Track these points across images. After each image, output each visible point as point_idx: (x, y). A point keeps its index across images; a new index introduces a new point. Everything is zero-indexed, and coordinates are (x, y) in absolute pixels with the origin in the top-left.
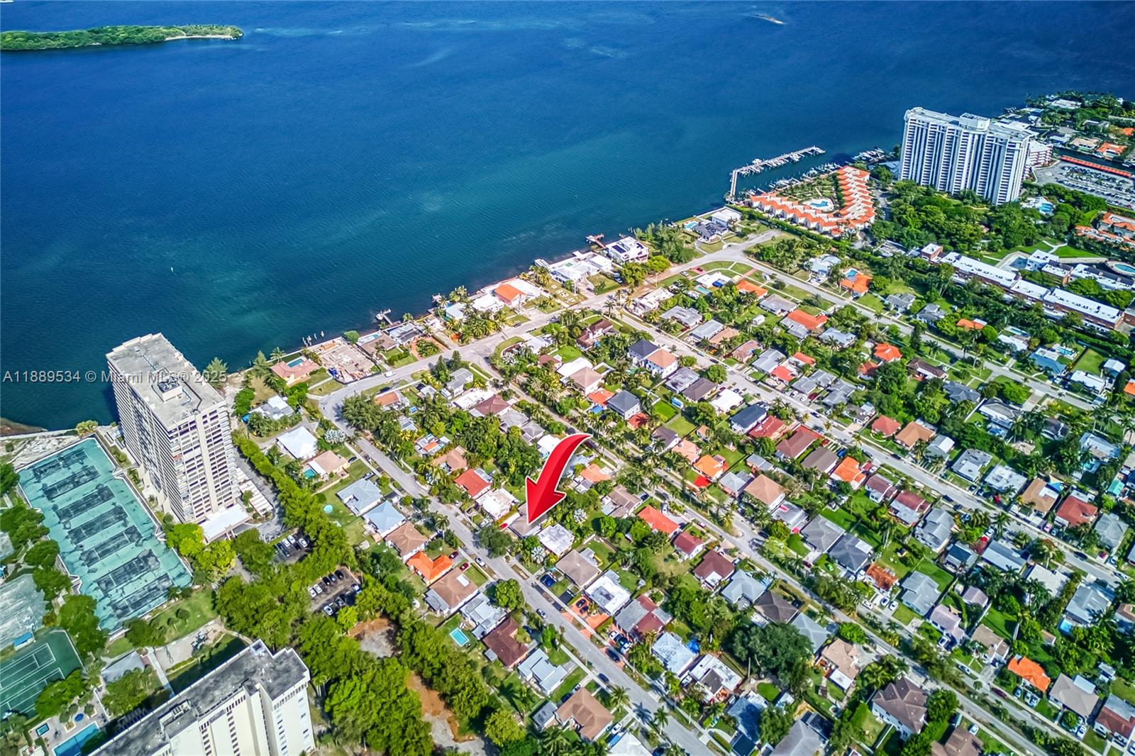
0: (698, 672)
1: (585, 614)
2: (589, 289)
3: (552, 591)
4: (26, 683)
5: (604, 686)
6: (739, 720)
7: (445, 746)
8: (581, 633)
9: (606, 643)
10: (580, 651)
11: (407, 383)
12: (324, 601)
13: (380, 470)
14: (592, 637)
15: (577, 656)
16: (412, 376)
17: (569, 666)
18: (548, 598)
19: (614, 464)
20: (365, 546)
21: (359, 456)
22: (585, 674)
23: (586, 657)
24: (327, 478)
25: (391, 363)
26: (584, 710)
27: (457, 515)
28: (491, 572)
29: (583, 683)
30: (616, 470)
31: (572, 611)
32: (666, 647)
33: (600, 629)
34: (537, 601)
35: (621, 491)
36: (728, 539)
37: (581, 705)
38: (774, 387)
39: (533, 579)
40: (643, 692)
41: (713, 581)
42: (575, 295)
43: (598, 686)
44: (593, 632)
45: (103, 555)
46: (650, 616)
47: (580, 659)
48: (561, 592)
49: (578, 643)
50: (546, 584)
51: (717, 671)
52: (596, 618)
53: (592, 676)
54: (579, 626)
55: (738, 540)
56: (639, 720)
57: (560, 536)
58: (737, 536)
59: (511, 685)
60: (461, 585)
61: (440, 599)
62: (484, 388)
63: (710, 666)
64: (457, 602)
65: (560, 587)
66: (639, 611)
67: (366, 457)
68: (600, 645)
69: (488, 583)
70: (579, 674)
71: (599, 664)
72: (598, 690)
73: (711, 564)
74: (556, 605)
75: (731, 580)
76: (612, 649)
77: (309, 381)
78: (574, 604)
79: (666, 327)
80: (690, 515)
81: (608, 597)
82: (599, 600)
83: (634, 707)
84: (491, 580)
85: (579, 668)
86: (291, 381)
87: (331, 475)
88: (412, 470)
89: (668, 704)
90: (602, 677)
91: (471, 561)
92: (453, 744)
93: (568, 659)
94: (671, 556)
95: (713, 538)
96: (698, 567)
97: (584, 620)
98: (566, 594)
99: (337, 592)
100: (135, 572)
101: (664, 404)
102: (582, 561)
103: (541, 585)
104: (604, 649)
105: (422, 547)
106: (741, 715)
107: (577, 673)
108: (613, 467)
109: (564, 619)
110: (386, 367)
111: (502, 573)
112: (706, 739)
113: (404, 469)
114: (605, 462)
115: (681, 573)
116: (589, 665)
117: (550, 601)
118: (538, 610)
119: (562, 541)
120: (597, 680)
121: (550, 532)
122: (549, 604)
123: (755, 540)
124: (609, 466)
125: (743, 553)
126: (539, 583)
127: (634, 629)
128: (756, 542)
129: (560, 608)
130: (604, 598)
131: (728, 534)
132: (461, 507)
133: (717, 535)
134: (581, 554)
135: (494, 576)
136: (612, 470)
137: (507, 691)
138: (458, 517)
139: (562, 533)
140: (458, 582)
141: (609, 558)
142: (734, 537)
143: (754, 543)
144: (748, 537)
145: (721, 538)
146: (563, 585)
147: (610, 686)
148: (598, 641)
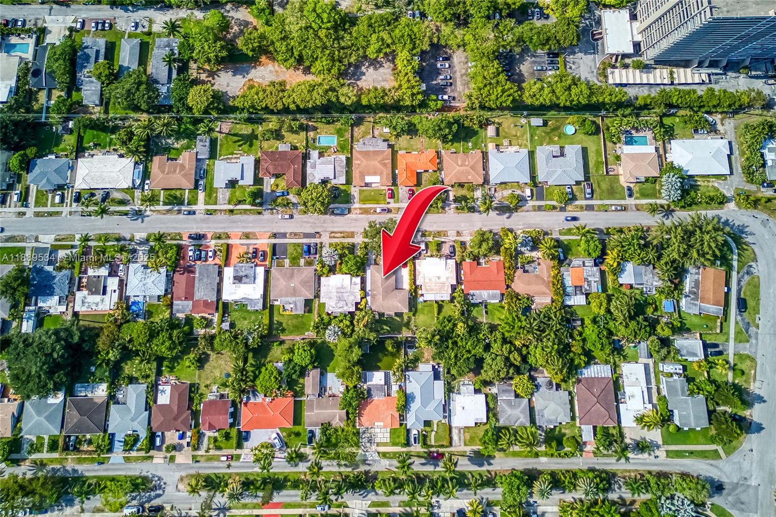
0: (113, 284)
1: (251, 251)
3: (298, 245)
5: (183, 208)
6: (54, 273)
7: (253, 71)
8: (240, 231)
9: (213, 242)
10: (226, 216)
12: (457, 67)
14: (228, 237)
15: (225, 211)
17: (224, 198)
18: (296, 235)
19: (384, 455)
21: (629, 201)
22: (206, 203)
23: (219, 217)
27: (458, 234)
28: (365, 211)
29: (201, 196)
30: (374, 447)
31: (264, 242)
34: (301, 223)
35: (336, 416)
36: (187, 465)
39: (325, 239)
40: (151, 231)
41: (163, 391)
43: (189, 204)
44: (230, 242)
46: (191, 297)
47: (221, 210)
48: (290, 250)
49: (234, 222)
50: (309, 245)
51: (97, 298)
52: (237, 253)
53: (200, 206)
54: (247, 236)
55: (177, 475)
57: (340, 299)
58: (182, 479)
59: (252, 144)
60: (369, 174)
61: (371, 149)
63: (107, 298)
65: (295, 254)
66: (203, 292)
67: (623, 207)
68: (215, 237)
69: (356, 200)
70: (211, 198)
71: (203, 221)
72: (186, 201)
74: (284, 235)
75: (147, 408)
76: (203, 242)
78: (268, 250)
80: (247, 460)
81: (238, 279)
82: (245, 268)
83: (148, 213)
84: (357, 205)
85: (216, 204)
87: (618, 160)
88: (562, 238)
89: (125, 239)
90: (192, 213)
91: (394, 205)
92: (250, 76)
93: (230, 202)
95: (204, 452)
97: (248, 245)
98: (284, 252)
99: (459, 83)
102: (294, 292)
103: (312, 241)
104: (209, 236)
107: (213, 198)
108: (382, 449)
111: (356, 220)
113: (568, 231)
114: (395, 444)
115: (203, 374)
116: (209, 213)
117: (291, 234)
118: (291, 217)
119: (334, 295)
120: (194, 208)
121: (352, 293)
122: (289, 231)
123: (161, 492)
124: (385, 444)
125: (161, 461)
126: (317, 241)
127: (193, 272)
128: (158, 492)
129: (275, 236)
130: (241, 274)
131: (193, 472)
132: (463, 244)
133: (202, 459)
134: (302, 299)
135: (358, 211)
136: (378, 440)
137: (250, 139)
138: (454, 233)
139: (341, 304)
140: (375, 174)
141: (280, 324)
142: (184, 474)
143: (160, 487)
144: (170, 490)
145: (196, 460)
146: (294, 259)
147: (179, 211)
148: (219, 238)
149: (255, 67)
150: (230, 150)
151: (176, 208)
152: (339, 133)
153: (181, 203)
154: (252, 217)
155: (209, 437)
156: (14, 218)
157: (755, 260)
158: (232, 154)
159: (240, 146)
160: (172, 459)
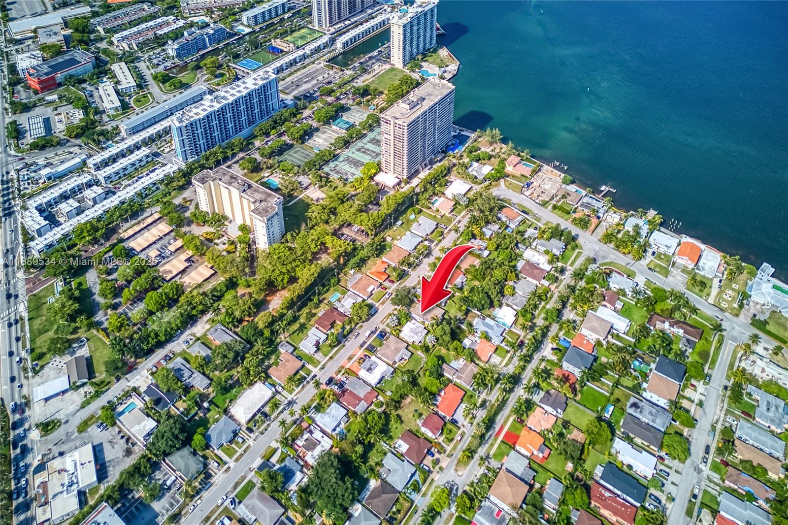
0: (317, 435)
3: (375, 339)
4: (299, 159)
5: (308, 379)
7: (270, 306)
8: (345, 360)
9: (339, 376)
10: (332, 361)
11: (539, 221)
14: (343, 367)
15: (328, 360)
16: (548, 222)
17: (321, 357)
18: (369, 337)
19: (507, 364)
20: (389, 239)
22: (316, 367)
23: (328, 365)
24: (435, 209)
25: (555, 207)
26: (286, 365)
28: (383, 303)
29: (310, 367)
31: (361, 353)
32: (334, 411)
33: (350, 372)
34: (365, 332)
35: (473, 369)
36: (450, 463)
39: (382, 327)
40: (306, 402)
41: (400, 446)
43: (308, 375)
44: (346, 368)
45: (364, 152)
46: (360, 400)
47: (326, 363)
48: (374, 344)
49: (337, 360)
50: (379, 334)
51: (319, 448)
52: (355, 367)
53: (315, 371)
54: (350, 358)
55: (452, 471)
56: (286, 402)
57: (417, 334)
58: (456, 470)
59: (306, 328)
60: (367, 288)
61: (356, 281)
62: (551, 262)
63: (323, 443)
64: (355, 289)
65: (378, 343)
66: (362, 392)
68: (337, 373)
69: (374, 303)
70: (315, 363)
71: (324, 374)
73: (414, 443)
74: (365, 343)
75: (403, 461)
76: (335, 380)
77: (514, 177)
78: (366, 353)
79: (736, 394)
80: (468, 429)
81: (370, 370)
82: (367, 364)
83: (295, 398)
84: (377, 305)
85: (319, 363)
86: (509, 169)
87: (438, 211)
89: (298, 419)
90: (315, 376)
91: (389, 291)
93: (326, 355)
94: (420, 415)
95: (449, 449)
96: (412, 435)
97: (355, 360)
98: (374, 347)
100: (355, 164)
101: (604, 399)
102: (397, 350)
103: (378, 332)
104: (334, 376)
105: (394, 265)
106: (285, 466)
108: (503, 364)
109: (353, 347)
110: (550, 207)
111: (383, 309)
112: (274, 445)
114: (504, 357)
115: (406, 423)
116: (322, 368)
117: (366, 339)
118: (358, 333)
119: (413, 335)
120: (312, 374)
121: (418, 327)
122: (364, 339)
123: (456, 487)
124: (502, 362)
125: (438, 476)
126: (380, 330)
127: (347, 390)
128: (455, 488)
129: (362, 346)
130: (368, 367)
131: (456, 462)
133: (452, 453)
134: (404, 350)
135: (381, 306)
136: (498, 363)
137: (303, 327)
139: (420, 335)
140: (369, 286)
142: (454, 467)
143: (453, 485)
144: (458, 481)
145: (450, 456)
146: (380, 345)
147: (308, 382)
148: (340, 371)
149: (269, 304)
150: (299, 339)
151: (305, 383)
152: (335, 291)
153: (305, 378)
154: (342, 351)
155: (443, 441)
157: (511, 200)
158: (302, 339)
159: (301, 334)
160: (441, 469)
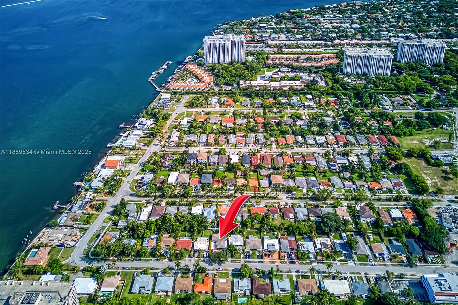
0: (319, 246)
1: (271, 257)
2: (142, 146)
3: (253, 258)
5: (300, 274)
6: (341, 250)
11: (105, 227)
13: (137, 269)
14: (280, 262)
15: (283, 272)
16: (104, 222)
18: (254, 262)
19: (224, 202)
21: (121, 271)
22: (292, 275)
23: (285, 270)
25: (88, 223)
26: (307, 285)
27: (190, 260)
28: (227, 270)
29: (294, 278)
30: (226, 204)
31: (266, 260)
33: (280, 258)
34: (254, 265)
36: (281, 201)
37: (304, 285)
38: (242, 147)
39: (243, 260)
40: (311, 266)
41: (292, 217)
42: (140, 151)
43: (299, 275)
44: (280, 261)
46: (289, 241)
47: (285, 272)
48: (256, 257)
50: (249, 258)
51: (323, 241)
52: (276, 255)
53: (294, 274)
54: (273, 262)
55: (283, 200)
56: (320, 275)
60: (224, 283)
61: (222, 294)
62: (145, 207)
63: (319, 242)
65: (254, 255)
67: (124, 268)
68: (285, 263)
69: (230, 274)
71: (292, 269)
73: (286, 212)
74: (259, 262)
75: (296, 213)
76: (290, 261)
78: (264, 257)
79: (188, 145)
80: (264, 202)
81: (273, 245)
82: (271, 248)
84: (230, 272)
85: (288, 275)
87: (117, 287)
88: (151, 258)
89: (320, 263)
90: (297, 272)
91: (215, 272)
93: (282, 275)
96: (284, 216)
97: (272, 259)
98: (258, 256)
102: (252, 241)
103: (247, 260)
104: (288, 263)
105: (192, 282)
106: (341, 248)
107: (289, 277)
109: (267, 265)
110: (87, 226)
111: (231, 267)
112: (339, 264)
113: (148, 260)
114: (220, 204)
115: (281, 222)
116: (290, 271)
117: (256, 263)
118: (256, 269)
119: (238, 240)
120: (297, 274)
121: (232, 240)
122: (257, 264)
124: (223, 204)
125: (289, 203)
126: (246, 260)
127: (290, 248)
129: (262, 262)
130: (273, 247)
132: (189, 256)
133: (277, 203)
134: (250, 239)
135: (229, 270)
137: (277, 302)
138: (192, 261)
139: (236, 237)
140: (222, 283)
141: (257, 234)
143: (288, 198)
144: (285, 197)
145: (279, 202)
146: (254, 254)
147: (302, 272)
150: (286, 298)
151: (303, 274)
153: (302, 276)
156: (368, 272)
157: (85, 249)
158: (284, 296)
159: (282, 299)
160: (286, 203)
